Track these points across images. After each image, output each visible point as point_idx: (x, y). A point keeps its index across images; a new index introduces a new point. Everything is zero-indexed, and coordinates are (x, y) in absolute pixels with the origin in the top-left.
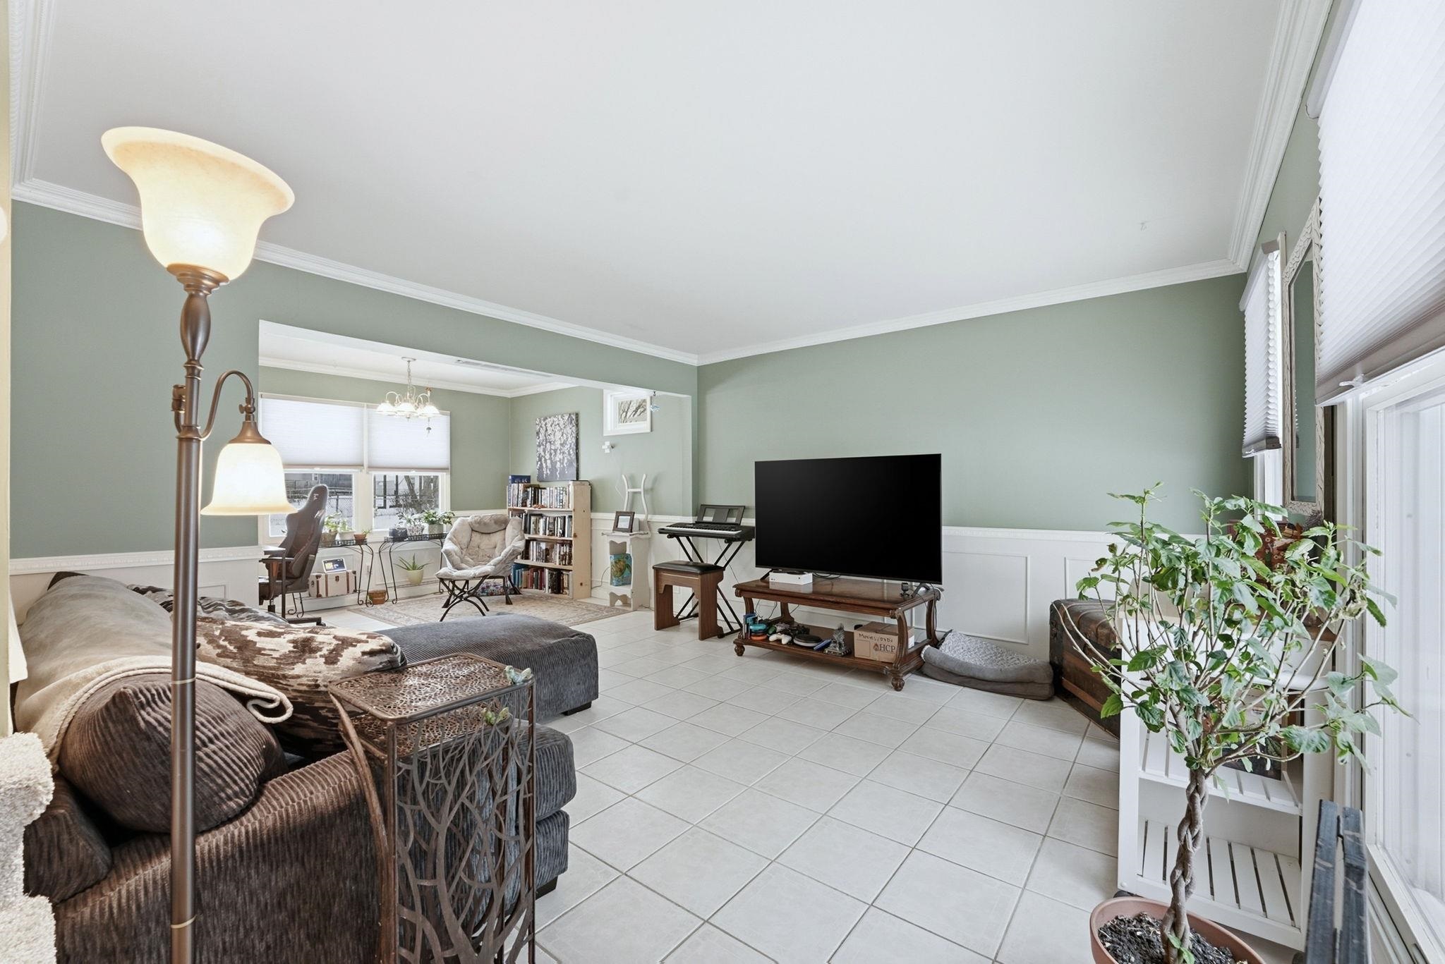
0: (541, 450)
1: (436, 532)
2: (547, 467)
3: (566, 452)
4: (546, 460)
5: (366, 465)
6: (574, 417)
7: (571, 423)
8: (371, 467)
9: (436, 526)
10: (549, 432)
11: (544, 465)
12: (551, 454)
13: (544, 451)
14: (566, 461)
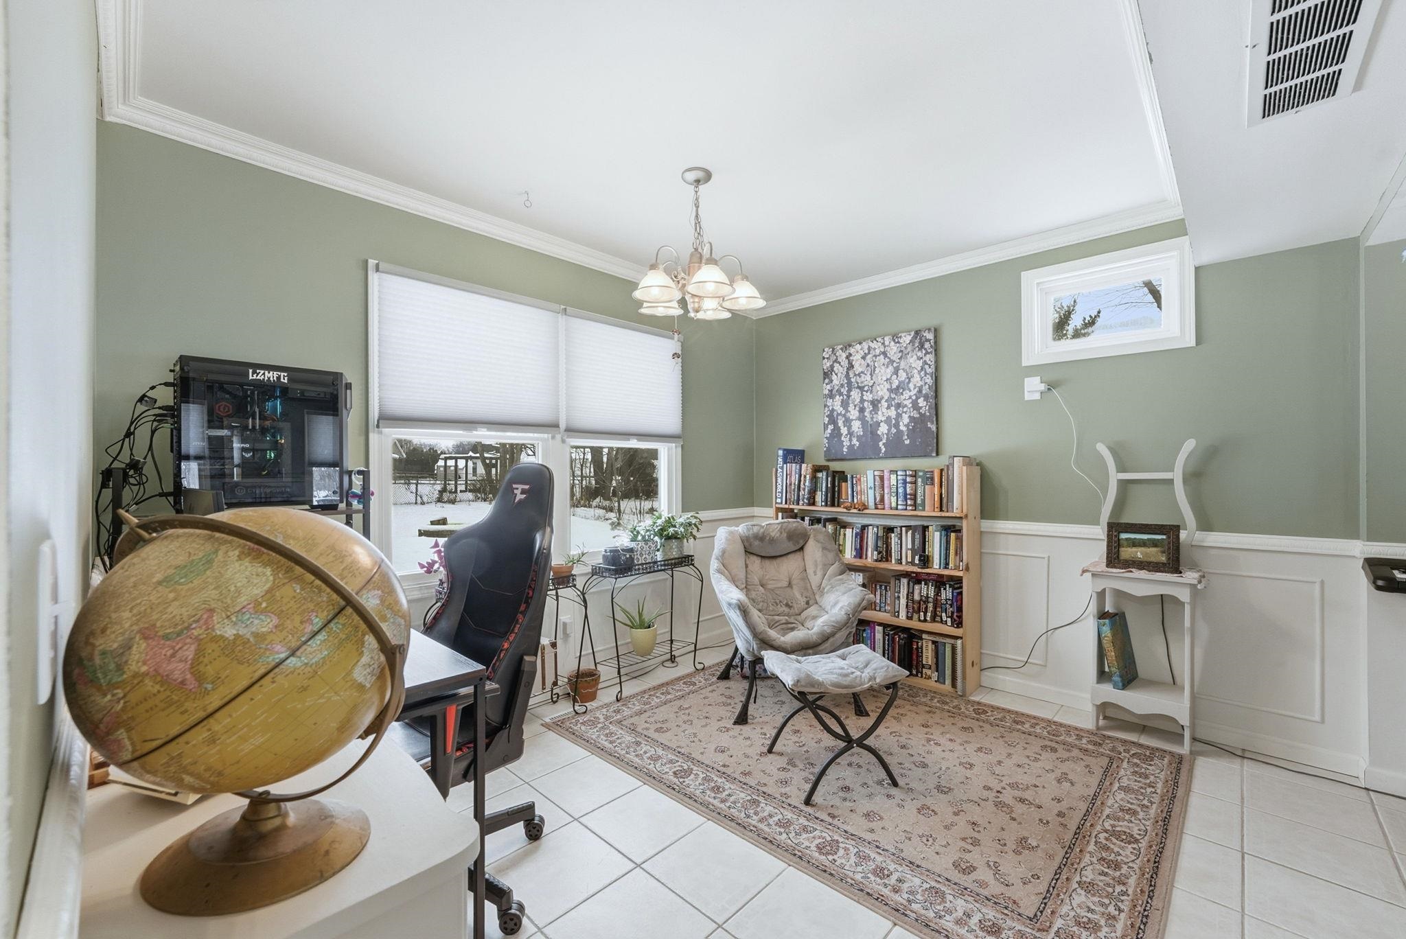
0: (836, 404)
1: (675, 554)
2: (850, 434)
3: (908, 403)
4: (848, 422)
5: (563, 426)
6: (930, 336)
7: (922, 346)
8: (571, 430)
9: (674, 543)
10: (858, 368)
11: (844, 431)
12: (862, 410)
13: (845, 404)
14: (906, 419)
